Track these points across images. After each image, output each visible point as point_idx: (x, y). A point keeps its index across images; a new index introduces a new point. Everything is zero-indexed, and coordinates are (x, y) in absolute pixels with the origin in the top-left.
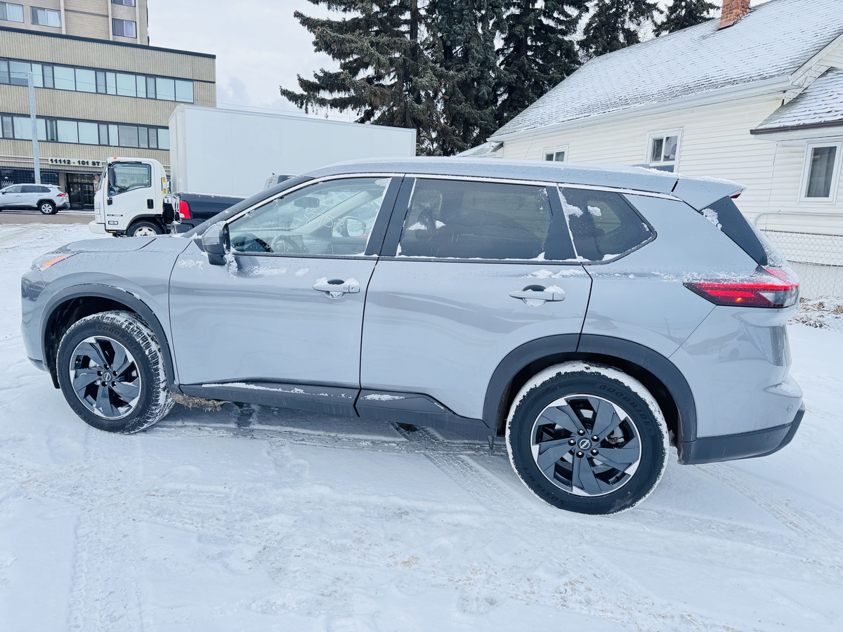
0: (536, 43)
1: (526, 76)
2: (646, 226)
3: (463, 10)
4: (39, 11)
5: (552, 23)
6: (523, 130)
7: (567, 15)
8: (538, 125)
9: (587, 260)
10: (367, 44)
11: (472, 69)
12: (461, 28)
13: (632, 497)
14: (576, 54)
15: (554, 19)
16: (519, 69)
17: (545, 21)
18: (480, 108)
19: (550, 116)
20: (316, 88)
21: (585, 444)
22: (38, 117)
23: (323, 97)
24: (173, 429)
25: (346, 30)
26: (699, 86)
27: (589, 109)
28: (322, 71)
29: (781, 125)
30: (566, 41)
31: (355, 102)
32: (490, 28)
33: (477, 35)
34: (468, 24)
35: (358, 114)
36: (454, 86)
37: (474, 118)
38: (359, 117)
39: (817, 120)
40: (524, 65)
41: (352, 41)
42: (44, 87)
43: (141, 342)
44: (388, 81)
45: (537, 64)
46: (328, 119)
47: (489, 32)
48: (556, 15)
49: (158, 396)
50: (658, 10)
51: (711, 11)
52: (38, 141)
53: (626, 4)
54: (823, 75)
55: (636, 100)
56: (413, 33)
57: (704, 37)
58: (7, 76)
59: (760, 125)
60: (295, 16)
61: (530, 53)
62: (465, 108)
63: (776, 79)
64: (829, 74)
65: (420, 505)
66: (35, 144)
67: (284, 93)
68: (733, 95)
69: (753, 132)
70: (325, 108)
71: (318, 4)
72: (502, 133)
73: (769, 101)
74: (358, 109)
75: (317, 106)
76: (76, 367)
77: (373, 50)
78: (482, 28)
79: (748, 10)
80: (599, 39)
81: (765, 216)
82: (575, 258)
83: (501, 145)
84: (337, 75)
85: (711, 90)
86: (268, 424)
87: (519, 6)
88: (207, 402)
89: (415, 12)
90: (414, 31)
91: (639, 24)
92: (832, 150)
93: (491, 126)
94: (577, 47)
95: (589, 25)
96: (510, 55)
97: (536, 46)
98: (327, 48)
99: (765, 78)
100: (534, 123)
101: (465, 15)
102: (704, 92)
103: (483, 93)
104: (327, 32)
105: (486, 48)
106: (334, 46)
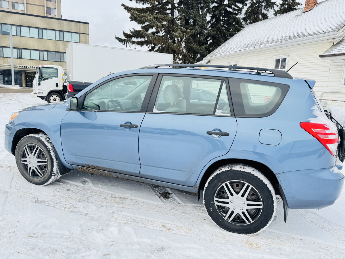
0: (224, 18)
1: (220, 32)
3: (193, 4)
4: (15, 4)
5: (231, 10)
6: (219, 55)
7: (237, 7)
10: (152, 18)
11: (197, 29)
12: (192, 12)
14: (241, 23)
15: (232, 8)
16: (217, 29)
17: (228, 9)
18: (200, 45)
19: (230, 49)
20: (131, 37)
22: (14, 48)
23: (134, 40)
25: (143, 12)
26: (296, 37)
27: (248, 46)
28: (133, 29)
29: (333, 53)
30: (237, 18)
31: (147, 43)
32: (205, 12)
33: (200, 15)
34: (196, 10)
35: (148, 48)
36: (189, 36)
37: (198, 50)
38: (149, 49)
40: (219, 28)
41: (146, 16)
42: (16, 36)
44: (161, 34)
45: (225, 27)
46: (136, 49)
47: (205, 13)
48: (233, 6)
50: (276, 5)
51: (298, 6)
52: (14, 58)
53: (262, 3)
55: (268, 42)
57: (297, 16)
58: (1, 31)
59: (324, 53)
60: (122, 6)
61: (221, 23)
62: (194, 46)
63: (331, 33)
66: (12, 59)
67: (117, 38)
68: (311, 40)
69: (320, 56)
70: (134, 45)
71: (132, 1)
72: (210, 56)
73: (327, 43)
74: (149, 46)
75: (131, 44)
77: (155, 20)
78: (201, 12)
79: (317, 4)
80: (251, 17)
81: (326, 93)
83: (209, 61)
84: (140, 31)
85: (302, 38)
87: (217, 3)
89: (173, 5)
90: (173, 13)
91: (268, 11)
93: (205, 53)
94: (242, 20)
95: (247, 11)
96: (213, 23)
97: (224, 20)
98: (135, 19)
99: (326, 33)
100: (224, 52)
101: (194, 6)
102: (299, 39)
103: (202, 39)
104: (135, 13)
105: (203, 20)
106: (138, 19)
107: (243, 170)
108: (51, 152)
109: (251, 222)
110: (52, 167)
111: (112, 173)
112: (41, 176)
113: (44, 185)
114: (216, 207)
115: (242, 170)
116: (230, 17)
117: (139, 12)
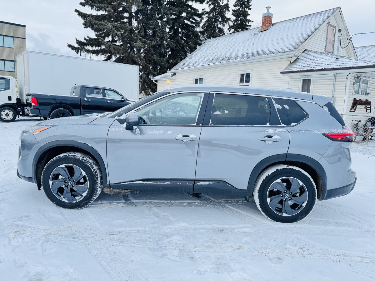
1: (180, 45)
2: (305, 113)
3: (152, 15)
5: (189, 23)
6: (185, 68)
7: (196, 20)
8: (191, 67)
9: (285, 125)
10: (111, 26)
11: (157, 40)
12: (152, 22)
13: (305, 214)
14: (199, 36)
15: (190, 21)
16: (177, 41)
17: (186, 22)
18: (161, 57)
19: (196, 63)
20: (85, 45)
21: (287, 196)
23: (88, 49)
24: (98, 205)
25: (100, 19)
26: (259, 54)
27: (213, 61)
28: (88, 37)
29: (292, 70)
30: (195, 31)
31: (103, 52)
32: (164, 23)
33: (159, 26)
34: (155, 21)
36: (150, 47)
38: (106, 58)
39: (305, 69)
40: (179, 40)
43: (90, 166)
44: (118, 43)
45: (184, 40)
46: (91, 59)
47: (164, 25)
48: (191, 20)
49: (97, 190)
50: (231, 21)
51: (250, 22)
53: (218, 17)
54: (303, 52)
55: (233, 58)
56: (130, 22)
57: (256, 34)
59: (284, 70)
60: (75, 11)
61: (180, 35)
63: (289, 53)
64: (305, 52)
65: (226, 226)
67: (70, 46)
69: (281, 73)
70: (89, 54)
72: (175, 69)
73: (285, 61)
74: (105, 55)
75: (86, 53)
76: (53, 179)
77: (114, 29)
78: (161, 23)
79: (271, 25)
80: (209, 31)
82: (281, 125)
83: (175, 74)
84: (95, 39)
85: (264, 55)
86: (138, 199)
87: (175, 15)
88: (122, 191)
89: (130, 14)
90: (131, 22)
91: (224, 26)
92: (310, 80)
93: (166, 65)
94: (199, 34)
95: (204, 25)
96: (171, 35)
97: (183, 32)
98: (92, 27)
99: (284, 52)
100: (189, 66)
103: (163, 51)
104: (92, 20)
105: (163, 31)
106: (96, 27)
116: (189, 30)
117: (96, 20)
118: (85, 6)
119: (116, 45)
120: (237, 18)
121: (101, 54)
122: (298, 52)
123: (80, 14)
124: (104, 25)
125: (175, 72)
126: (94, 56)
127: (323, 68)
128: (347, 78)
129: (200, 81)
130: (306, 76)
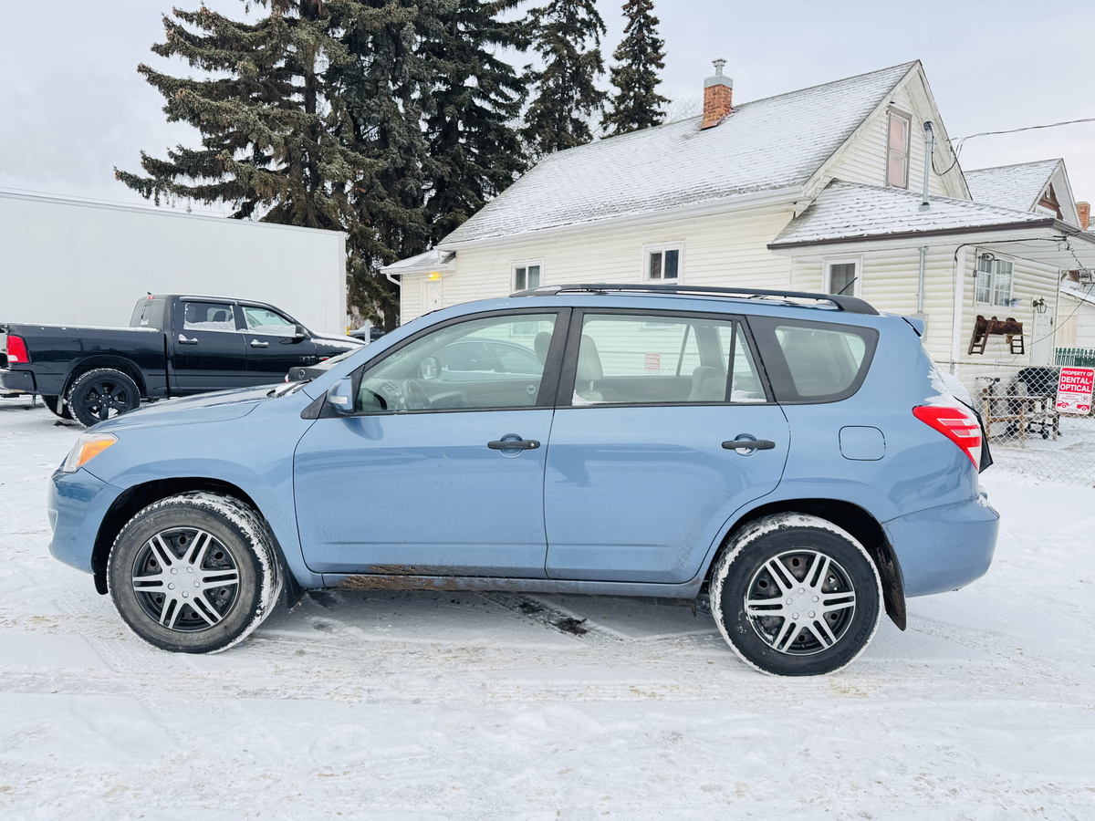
0: (470, 129)
1: (462, 169)
3: (378, 81)
5: (487, 106)
6: (483, 238)
7: (507, 98)
8: (504, 232)
10: (252, 116)
11: (395, 156)
12: (376, 104)
14: (519, 144)
15: (490, 101)
16: (453, 159)
17: (478, 102)
18: (406, 206)
19: (517, 222)
20: (171, 171)
23: (181, 184)
25: (217, 95)
26: (700, 195)
27: (568, 215)
28: (181, 149)
29: (800, 239)
30: (505, 128)
31: (227, 192)
33: (398, 115)
34: (386, 98)
35: (233, 208)
36: (372, 177)
37: (400, 218)
38: (236, 211)
39: (837, 236)
40: (460, 156)
41: (231, 110)
44: (274, 166)
45: (473, 154)
46: (191, 213)
47: (413, 111)
48: (493, 96)
50: (609, 100)
51: (662, 104)
53: (571, 90)
54: (828, 186)
55: (627, 206)
56: (310, 104)
57: (687, 137)
59: (776, 239)
60: (140, 70)
61: (462, 141)
63: (787, 190)
64: (834, 185)
67: (122, 176)
68: (742, 205)
69: (771, 247)
70: (185, 199)
72: (454, 240)
73: (780, 212)
74: (235, 201)
75: (173, 197)
77: (261, 124)
78: (403, 105)
79: (731, 110)
80: (546, 129)
83: (453, 255)
84: (202, 155)
85: (716, 198)
87: (446, 81)
89: (311, 78)
90: (312, 103)
91: (589, 115)
92: (851, 267)
93: (423, 229)
94: (519, 138)
95: (532, 111)
96: (435, 141)
97: (470, 132)
98: (194, 118)
99: (774, 188)
100: (496, 230)
101: (381, 87)
102: (708, 200)
103: (411, 188)
104: (194, 97)
105: (410, 130)
106: (204, 116)
107: (810, 525)
108: (253, 545)
109: (832, 642)
110: (259, 589)
111: (458, 579)
112: (212, 623)
113: (222, 650)
114: (751, 621)
115: (806, 524)
116: (488, 125)
117: (204, 96)
118: (168, 56)
119: (268, 171)
120: (626, 92)
121: (220, 198)
122: (814, 188)
123: (156, 79)
124: (228, 111)
125: (454, 249)
126: (199, 205)
127: (890, 232)
128: (956, 259)
129: (530, 273)
130: (841, 255)
